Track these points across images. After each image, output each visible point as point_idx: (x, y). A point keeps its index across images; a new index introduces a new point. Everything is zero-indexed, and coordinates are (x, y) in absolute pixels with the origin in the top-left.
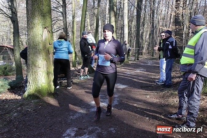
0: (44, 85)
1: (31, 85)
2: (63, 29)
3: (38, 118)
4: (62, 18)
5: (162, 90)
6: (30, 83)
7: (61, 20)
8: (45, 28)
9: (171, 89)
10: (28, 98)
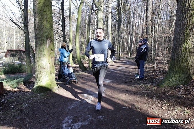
0: (48, 82)
1: (38, 82)
2: (62, 37)
3: (43, 108)
4: (61, 29)
5: (138, 84)
6: (37, 80)
7: (61, 31)
8: (49, 38)
9: (145, 83)
10: (36, 92)
